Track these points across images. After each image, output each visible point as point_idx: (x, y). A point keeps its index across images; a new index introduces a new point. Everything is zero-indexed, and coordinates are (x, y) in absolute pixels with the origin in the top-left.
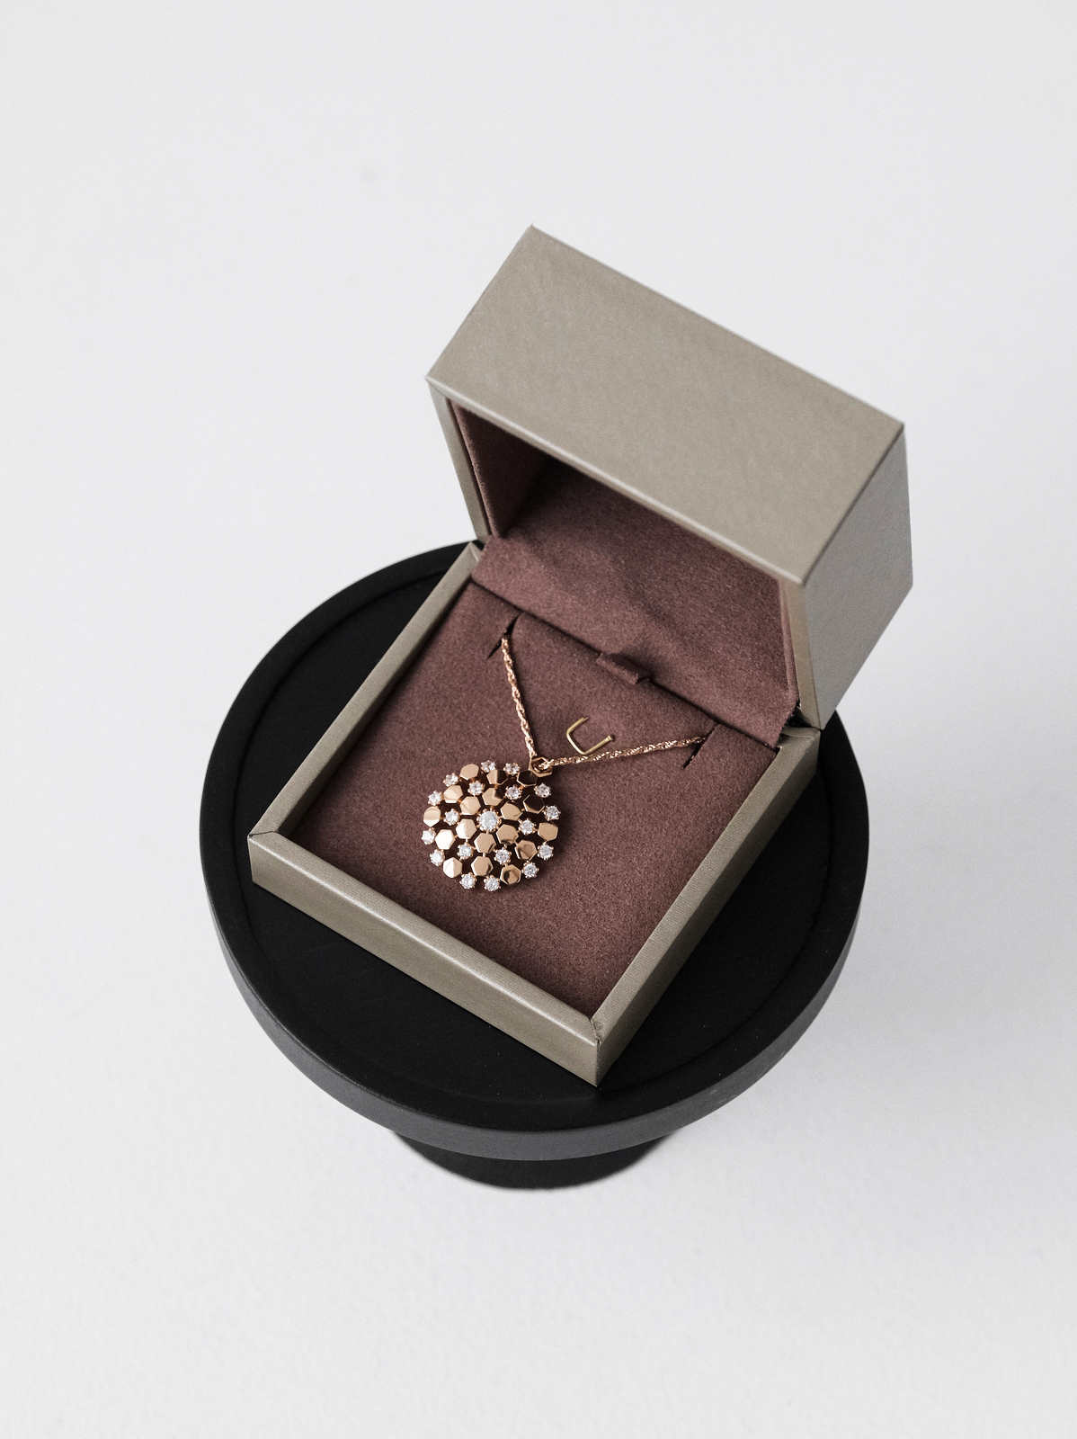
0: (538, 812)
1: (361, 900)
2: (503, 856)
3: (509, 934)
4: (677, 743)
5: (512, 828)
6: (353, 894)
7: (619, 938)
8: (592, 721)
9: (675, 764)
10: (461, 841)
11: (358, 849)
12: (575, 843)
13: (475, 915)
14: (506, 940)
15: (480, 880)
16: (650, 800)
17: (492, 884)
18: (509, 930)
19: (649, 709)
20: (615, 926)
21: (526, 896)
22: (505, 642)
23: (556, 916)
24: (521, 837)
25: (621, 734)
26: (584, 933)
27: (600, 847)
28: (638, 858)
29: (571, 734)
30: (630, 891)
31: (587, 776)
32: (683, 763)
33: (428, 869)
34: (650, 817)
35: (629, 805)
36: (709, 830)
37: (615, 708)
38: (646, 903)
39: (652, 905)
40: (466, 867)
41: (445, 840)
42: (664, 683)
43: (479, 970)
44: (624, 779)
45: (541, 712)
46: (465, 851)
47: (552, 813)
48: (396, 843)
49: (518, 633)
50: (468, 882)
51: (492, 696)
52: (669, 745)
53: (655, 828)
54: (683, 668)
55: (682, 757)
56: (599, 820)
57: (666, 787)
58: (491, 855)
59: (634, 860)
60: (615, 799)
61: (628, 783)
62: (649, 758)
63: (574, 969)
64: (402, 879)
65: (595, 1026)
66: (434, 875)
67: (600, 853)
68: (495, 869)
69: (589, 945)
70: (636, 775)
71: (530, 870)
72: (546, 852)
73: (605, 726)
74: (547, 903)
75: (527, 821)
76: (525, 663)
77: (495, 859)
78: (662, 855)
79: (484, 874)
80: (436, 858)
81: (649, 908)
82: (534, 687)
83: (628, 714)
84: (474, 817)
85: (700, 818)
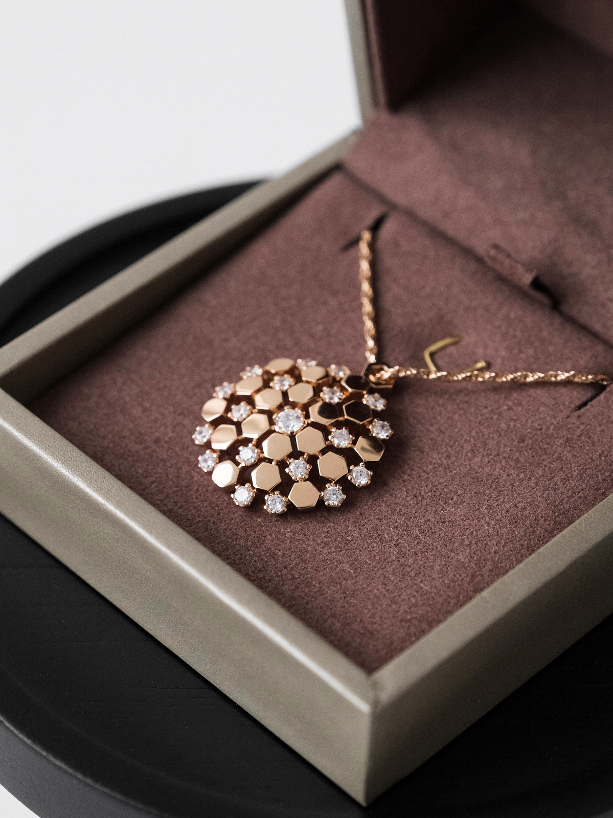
0: (361, 423)
1: (81, 475)
2: (298, 469)
3: (285, 572)
4: (574, 376)
5: (319, 434)
6: (74, 469)
7: (440, 599)
8: (464, 343)
9: (567, 403)
10: (246, 442)
11: (104, 438)
12: (406, 477)
13: (242, 542)
14: (277, 579)
15: (259, 497)
16: (522, 440)
17: (275, 504)
18: (286, 567)
19: (545, 334)
20: (438, 583)
21: (317, 530)
22: (367, 236)
23: (356, 560)
24: (330, 448)
25: (499, 361)
26: (391, 587)
27: (439, 487)
28: (490, 507)
29: (432, 355)
30: (469, 545)
31: (441, 402)
32: (578, 403)
33: (192, 477)
34: (517, 461)
35: (491, 443)
36: (598, 489)
37: (499, 328)
38: (489, 563)
39: (497, 567)
40: (244, 477)
41: (223, 439)
42: (574, 312)
43: (225, 586)
44: (492, 412)
45: (397, 319)
46: (246, 455)
47: (381, 431)
48: (157, 441)
49: (389, 229)
50: (242, 496)
51: (335, 293)
52: (562, 376)
53: (522, 475)
54: (601, 288)
55: (579, 396)
56: (445, 455)
57: (548, 428)
58: (282, 465)
59: (484, 509)
60: (474, 433)
61: (495, 417)
62: (532, 392)
63: (365, 628)
64: (153, 482)
65: (376, 686)
66: (200, 485)
67: (438, 493)
68: (285, 485)
69: (393, 601)
70: (509, 409)
71: (334, 496)
72: (361, 477)
73: (480, 351)
74: (348, 543)
75: (344, 431)
76: (388, 261)
77: (287, 470)
78: (525, 508)
79: (267, 488)
80: (206, 461)
81: (491, 571)
82: (393, 292)
83: (514, 336)
84: (269, 414)
85: (588, 472)
